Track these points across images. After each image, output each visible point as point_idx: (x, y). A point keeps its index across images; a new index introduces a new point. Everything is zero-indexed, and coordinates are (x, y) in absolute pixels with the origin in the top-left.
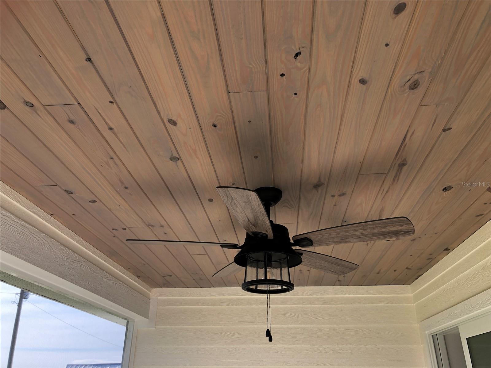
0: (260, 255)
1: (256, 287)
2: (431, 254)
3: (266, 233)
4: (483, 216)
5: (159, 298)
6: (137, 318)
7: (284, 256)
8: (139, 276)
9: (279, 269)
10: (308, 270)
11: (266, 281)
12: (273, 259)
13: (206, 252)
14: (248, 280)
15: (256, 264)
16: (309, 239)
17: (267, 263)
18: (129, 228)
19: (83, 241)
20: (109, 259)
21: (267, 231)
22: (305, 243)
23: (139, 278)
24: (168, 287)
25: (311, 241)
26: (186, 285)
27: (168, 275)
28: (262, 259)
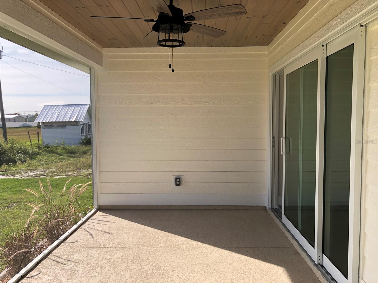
0: (167, 26)
1: (165, 43)
2: (276, 26)
3: (167, 13)
4: (300, 2)
5: (108, 54)
6: (96, 67)
7: (180, 26)
8: (94, 39)
9: (178, 34)
10: (203, 36)
11: (169, 40)
12: (174, 28)
13: (137, 24)
14: (160, 39)
15: (165, 31)
16: (193, 16)
17: (171, 30)
18: (86, 7)
19: (57, 15)
20: (74, 27)
21: (168, 12)
22: (191, 19)
23: (94, 41)
24: (113, 47)
25: (194, 18)
26: (125, 46)
27: (113, 39)
28: (168, 28)
